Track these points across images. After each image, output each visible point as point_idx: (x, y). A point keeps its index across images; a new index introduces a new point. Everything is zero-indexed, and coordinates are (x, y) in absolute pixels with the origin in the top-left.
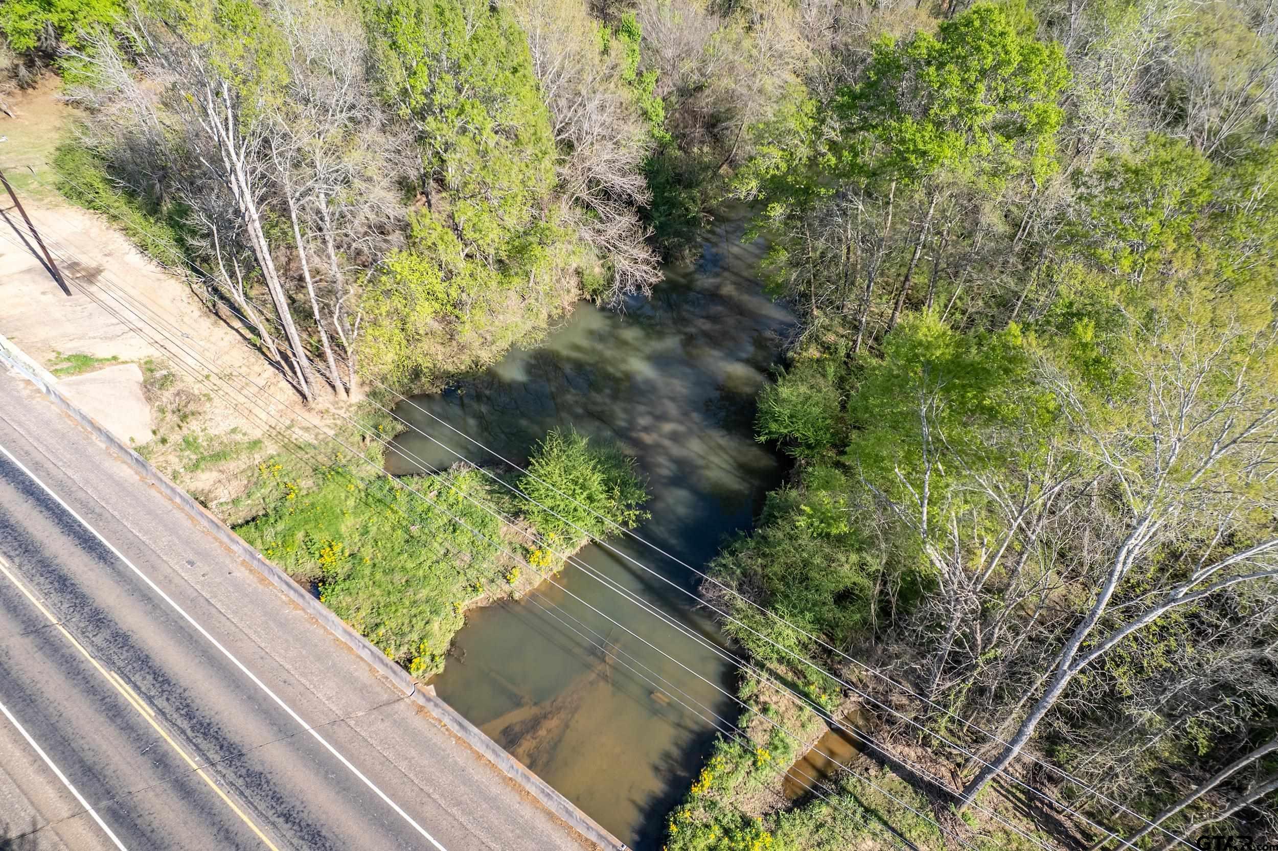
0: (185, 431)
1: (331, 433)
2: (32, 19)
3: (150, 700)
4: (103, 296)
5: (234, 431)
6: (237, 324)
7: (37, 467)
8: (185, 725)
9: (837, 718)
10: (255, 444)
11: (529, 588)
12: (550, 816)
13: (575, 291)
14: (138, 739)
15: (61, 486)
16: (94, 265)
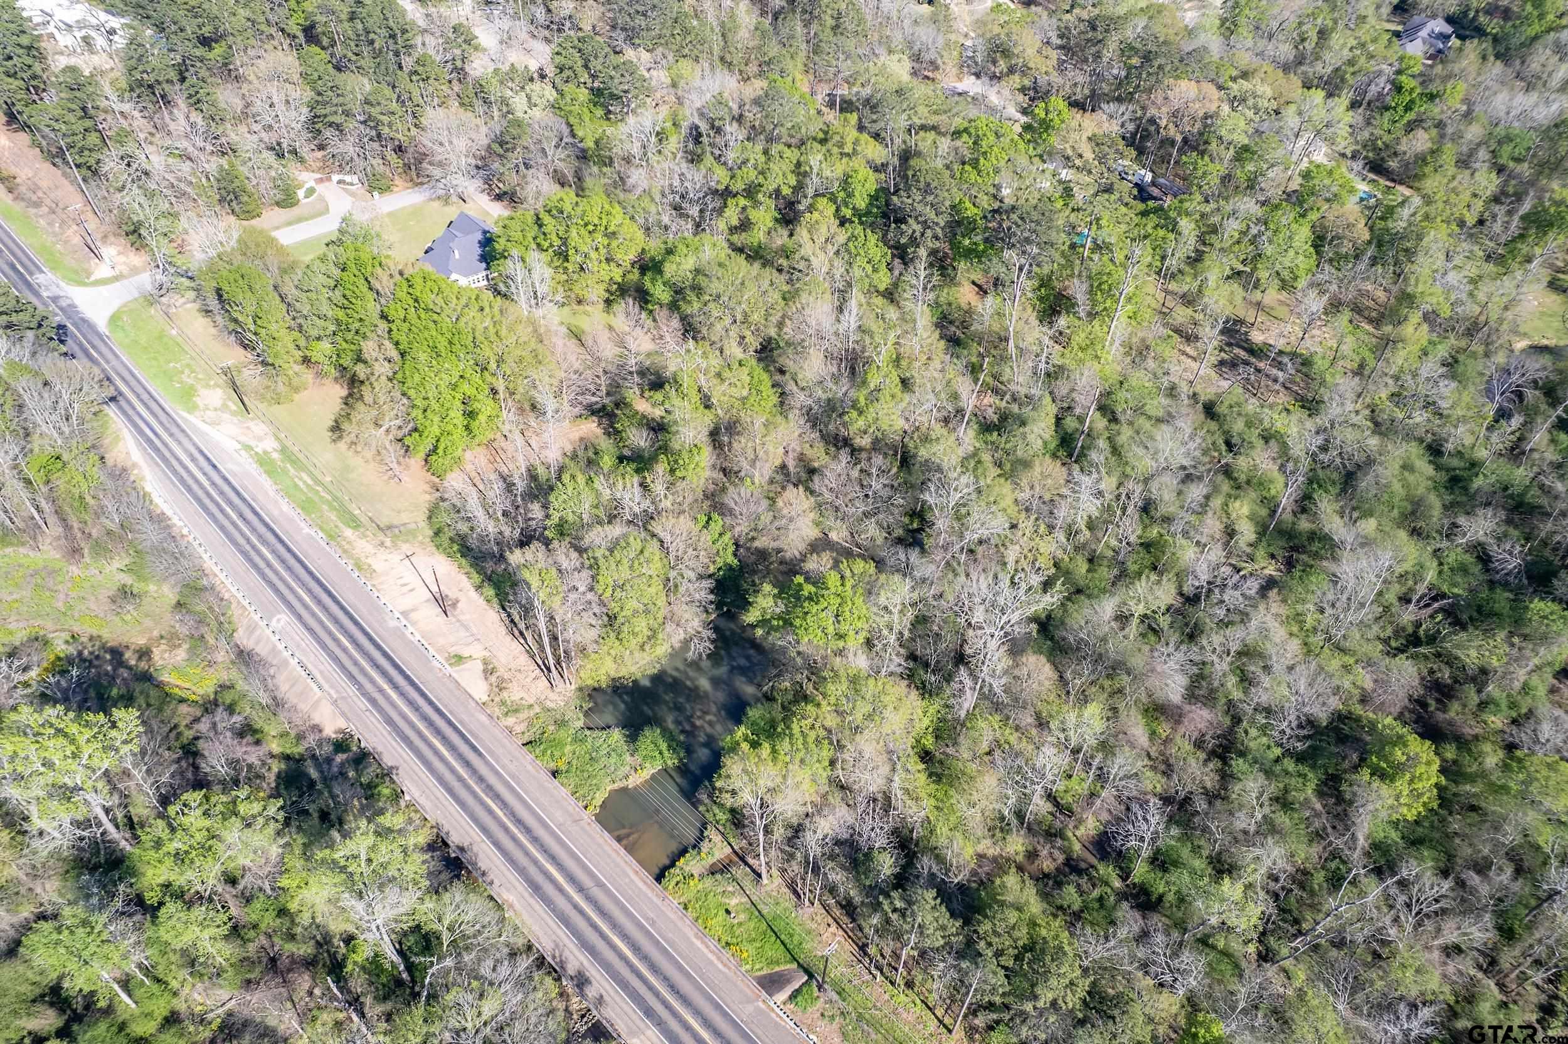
4: (462, 618)
9: (735, 847)
11: (634, 784)
16: (454, 597)
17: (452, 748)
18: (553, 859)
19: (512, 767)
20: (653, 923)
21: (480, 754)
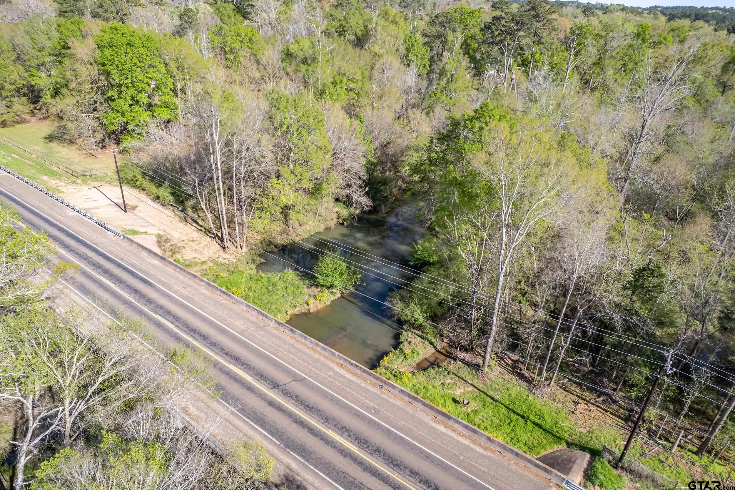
0: (174, 258)
1: (234, 261)
2: (117, 119)
3: (172, 323)
4: (139, 214)
5: (195, 258)
6: (195, 225)
7: (122, 259)
8: (186, 329)
9: (439, 348)
10: (203, 263)
11: (316, 309)
12: (325, 357)
13: (335, 220)
14: (169, 332)
15: (131, 265)
16: (134, 205)
17: (119, 281)
18: (237, 360)
19: (185, 292)
20: (376, 413)
21: (150, 284)
